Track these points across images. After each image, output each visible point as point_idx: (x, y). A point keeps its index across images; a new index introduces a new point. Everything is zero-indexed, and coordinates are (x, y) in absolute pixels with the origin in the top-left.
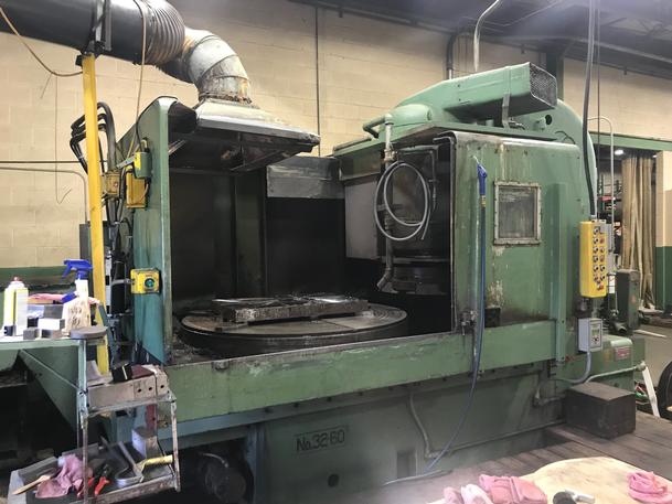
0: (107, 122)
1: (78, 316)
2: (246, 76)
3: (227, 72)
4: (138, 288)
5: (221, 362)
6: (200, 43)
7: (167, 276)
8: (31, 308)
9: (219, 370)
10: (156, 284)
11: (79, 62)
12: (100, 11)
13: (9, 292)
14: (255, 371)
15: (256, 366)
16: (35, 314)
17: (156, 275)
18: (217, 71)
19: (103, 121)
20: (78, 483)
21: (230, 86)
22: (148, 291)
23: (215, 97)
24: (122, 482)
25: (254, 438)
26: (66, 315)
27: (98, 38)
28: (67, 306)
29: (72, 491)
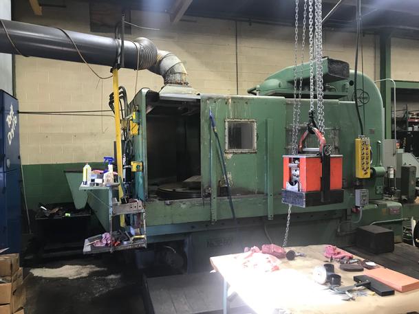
0: (124, 95)
1: (109, 178)
2: (186, 72)
3: (176, 71)
4: (134, 169)
5: (168, 202)
6: (165, 57)
7: (145, 164)
8: (92, 176)
9: (167, 205)
10: (141, 168)
11: (111, 72)
12: (120, 50)
13: (85, 169)
14: (183, 206)
15: (184, 204)
16: (93, 178)
17: (141, 164)
18: (172, 71)
19: (122, 95)
20: (109, 242)
21: (178, 78)
22: (138, 170)
23: (171, 83)
24: (125, 243)
25: (187, 240)
26: (104, 178)
27: (119, 62)
28: (105, 174)
29: (107, 244)
